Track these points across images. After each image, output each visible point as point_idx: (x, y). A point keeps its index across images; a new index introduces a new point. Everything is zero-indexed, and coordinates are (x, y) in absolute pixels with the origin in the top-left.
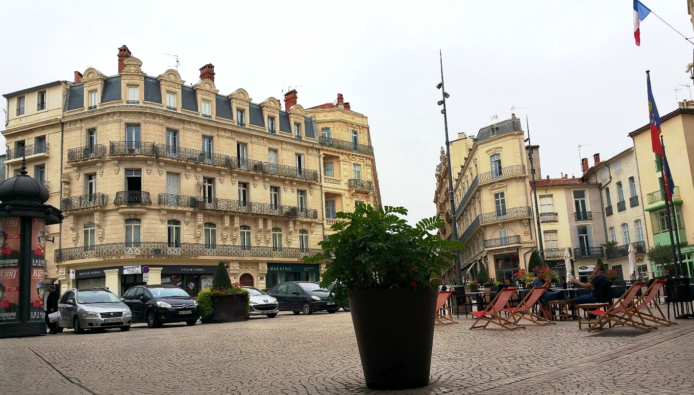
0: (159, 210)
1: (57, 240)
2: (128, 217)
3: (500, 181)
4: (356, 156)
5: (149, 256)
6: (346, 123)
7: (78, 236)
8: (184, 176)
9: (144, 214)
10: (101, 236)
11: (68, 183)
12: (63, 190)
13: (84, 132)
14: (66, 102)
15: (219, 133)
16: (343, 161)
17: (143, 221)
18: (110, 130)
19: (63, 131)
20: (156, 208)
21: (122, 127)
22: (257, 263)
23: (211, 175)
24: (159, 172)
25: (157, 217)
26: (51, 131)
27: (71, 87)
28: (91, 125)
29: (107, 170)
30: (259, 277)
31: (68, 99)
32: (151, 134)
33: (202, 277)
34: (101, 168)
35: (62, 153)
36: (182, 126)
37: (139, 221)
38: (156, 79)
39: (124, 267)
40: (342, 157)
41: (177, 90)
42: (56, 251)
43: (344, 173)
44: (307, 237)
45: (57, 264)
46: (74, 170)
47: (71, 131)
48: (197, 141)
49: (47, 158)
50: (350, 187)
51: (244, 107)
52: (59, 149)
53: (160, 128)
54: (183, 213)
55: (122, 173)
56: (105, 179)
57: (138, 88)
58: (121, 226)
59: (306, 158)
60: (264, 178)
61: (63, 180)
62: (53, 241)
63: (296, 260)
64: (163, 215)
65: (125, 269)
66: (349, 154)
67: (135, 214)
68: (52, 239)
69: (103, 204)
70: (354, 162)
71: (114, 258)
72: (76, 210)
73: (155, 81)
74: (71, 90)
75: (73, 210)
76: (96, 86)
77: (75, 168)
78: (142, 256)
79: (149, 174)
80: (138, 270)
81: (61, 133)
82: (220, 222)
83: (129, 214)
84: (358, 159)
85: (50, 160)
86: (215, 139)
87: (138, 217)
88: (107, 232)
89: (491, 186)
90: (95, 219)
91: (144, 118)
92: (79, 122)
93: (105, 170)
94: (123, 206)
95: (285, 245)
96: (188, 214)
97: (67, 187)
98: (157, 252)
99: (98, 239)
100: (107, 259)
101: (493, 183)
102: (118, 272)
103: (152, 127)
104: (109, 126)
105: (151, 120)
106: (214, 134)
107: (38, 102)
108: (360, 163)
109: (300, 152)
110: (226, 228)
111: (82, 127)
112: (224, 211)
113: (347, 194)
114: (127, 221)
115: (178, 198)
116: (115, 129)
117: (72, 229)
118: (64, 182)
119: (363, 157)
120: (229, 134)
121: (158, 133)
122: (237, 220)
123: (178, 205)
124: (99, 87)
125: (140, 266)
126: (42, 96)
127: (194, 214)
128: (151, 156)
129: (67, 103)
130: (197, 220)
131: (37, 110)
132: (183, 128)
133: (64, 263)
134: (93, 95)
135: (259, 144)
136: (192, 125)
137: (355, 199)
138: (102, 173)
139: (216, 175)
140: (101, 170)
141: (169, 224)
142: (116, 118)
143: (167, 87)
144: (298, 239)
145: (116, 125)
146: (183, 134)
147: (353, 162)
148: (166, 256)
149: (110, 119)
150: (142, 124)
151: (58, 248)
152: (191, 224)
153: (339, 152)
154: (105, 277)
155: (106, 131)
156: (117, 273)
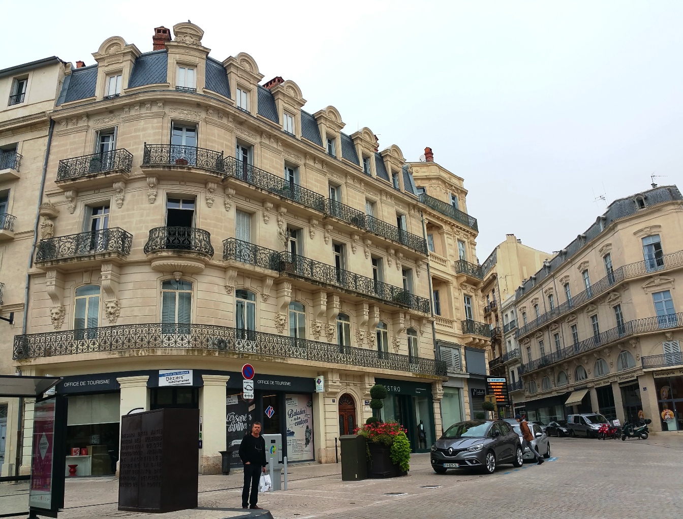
0: (225, 269)
1: (19, 318)
2: (168, 277)
3: (661, 275)
4: (461, 228)
5: (210, 353)
6: (444, 182)
7: (62, 310)
8: (261, 218)
9: (197, 272)
10: (112, 311)
11: (52, 217)
12: (40, 227)
13: (91, 136)
14: (62, 92)
15: (307, 162)
16: (447, 233)
17: (195, 286)
18: (144, 129)
19: (51, 135)
20: (221, 263)
21: (165, 125)
22: (361, 376)
23: (298, 223)
24: (225, 204)
25: (221, 282)
26: (29, 136)
27: (74, 71)
28: (106, 123)
29: (134, 196)
30: (364, 401)
31: (67, 87)
32: (215, 141)
33: (287, 396)
34: (121, 191)
35: (45, 170)
36: (258, 140)
37: (190, 285)
38: (221, 65)
39: (161, 372)
40: (446, 228)
41: (252, 86)
42: (17, 338)
43: (450, 251)
44: (415, 340)
45: (19, 364)
46: (67, 198)
47: (66, 134)
48: (279, 167)
49: (14, 179)
50: (458, 272)
51: (335, 133)
52: (41, 164)
53: (228, 135)
54: (261, 279)
55: (162, 200)
56: (128, 210)
57: (195, 70)
58: (155, 293)
59: (408, 220)
60: (363, 239)
61: (42, 212)
62: (11, 321)
63: (410, 374)
64: (231, 278)
65: (163, 375)
66: (454, 225)
67: (184, 271)
68: (8, 316)
69: (123, 250)
70: (459, 237)
71: (142, 353)
72: (65, 260)
73: (220, 68)
74: (72, 76)
75: (58, 261)
76: (122, 65)
77: (70, 193)
78: (198, 350)
79: (209, 205)
80: (187, 379)
81: (47, 139)
82: (310, 303)
83: (172, 270)
84: (462, 233)
85: (20, 183)
86: (302, 169)
87: (187, 278)
88: (124, 303)
89: (647, 282)
90: (103, 278)
91: (203, 115)
92: (85, 118)
93: (128, 197)
94: (164, 254)
95: (391, 350)
96: (270, 282)
97: (50, 222)
98: (222, 345)
99: (104, 316)
100: (127, 355)
101: (651, 277)
102: (148, 383)
103: (216, 131)
104: (142, 123)
105: (215, 118)
106: (301, 162)
107: (12, 92)
108: (464, 239)
109: (401, 210)
110: (321, 314)
111: (88, 126)
112: (323, 283)
113: (454, 283)
114: (166, 284)
115: (255, 250)
116: (153, 128)
117: (53, 297)
118: (44, 215)
119: (468, 232)
120: (318, 166)
121: (225, 142)
122: (336, 301)
123: (256, 262)
124: (127, 66)
125: (191, 372)
126: (20, 84)
127: (278, 283)
128: (218, 174)
129: (65, 94)
130: (283, 294)
131: (7, 104)
132: (260, 142)
133: (33, 362)
134: (113, 80)
135: (355, 188)
136: (272, 140)
137: (464, 291)
138: (123, 200)
139: (305, 224)
140: (121, 196)
141: (237, 296)
142: (155, 109)
143: (238, 78)
144: (406, 342)
145: (156, 122)
146: (259, 152)
147: (457, 237)
148: (239, 354)
149: (144, 111)
150: (200, 123)
151: (20, 332)
152: (271, 301)
153: (442, 220)
154: (119, 391)
155: (136, 131)
156: (146, 384)
